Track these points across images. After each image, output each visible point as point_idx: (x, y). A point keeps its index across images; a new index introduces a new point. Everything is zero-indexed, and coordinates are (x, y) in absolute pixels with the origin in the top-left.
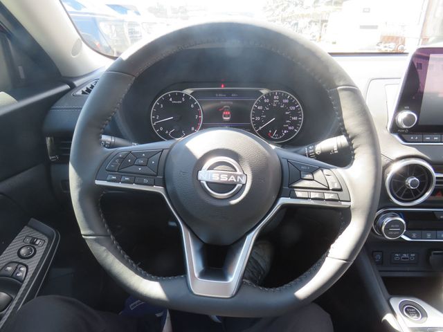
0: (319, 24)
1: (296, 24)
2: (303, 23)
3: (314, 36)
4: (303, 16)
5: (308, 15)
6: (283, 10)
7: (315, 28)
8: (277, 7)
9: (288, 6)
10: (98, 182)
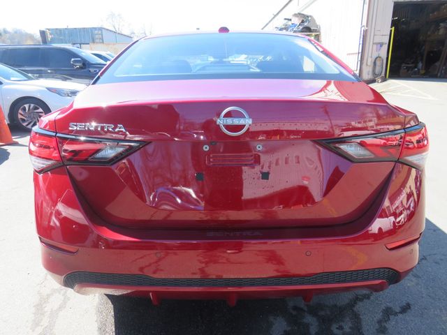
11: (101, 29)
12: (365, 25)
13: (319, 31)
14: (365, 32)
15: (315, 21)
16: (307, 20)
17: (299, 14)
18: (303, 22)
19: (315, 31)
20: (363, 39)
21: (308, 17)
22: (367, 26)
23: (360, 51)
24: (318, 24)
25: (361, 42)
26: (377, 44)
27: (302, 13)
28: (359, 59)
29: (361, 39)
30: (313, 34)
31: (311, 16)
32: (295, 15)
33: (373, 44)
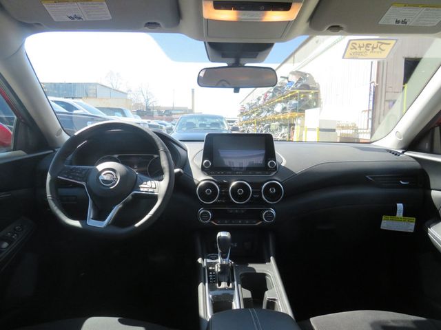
0: (288, 127)
1: (269, 126)
2: (274, 125)
3: (284, 137)
4: (274, 120)
5: (279, 120)
6: (257, 115)
7: (284, 130)
8: (253, 112)
9: (262, 112)
10: (59, 177)
11: (96, 84)
12: (375, 81)
13: (318, 89)
14: (376, 88)
15: (313, 78)
16: (305, 78)
17: (297, 72)
18: (300, 79)
19: (313, 88)
20: (374, 95)
21: (306, 74)
22: (377, 82)
23: (371, 108)
24: (316, 81)
25: (372, 99)
26: (389, 101)
27: (300, 70)
28: (370, 117)
29: (372, 96)
30: (312, 92)
31: (309, 74)
32: (293, 73)
33: (385, 101)
